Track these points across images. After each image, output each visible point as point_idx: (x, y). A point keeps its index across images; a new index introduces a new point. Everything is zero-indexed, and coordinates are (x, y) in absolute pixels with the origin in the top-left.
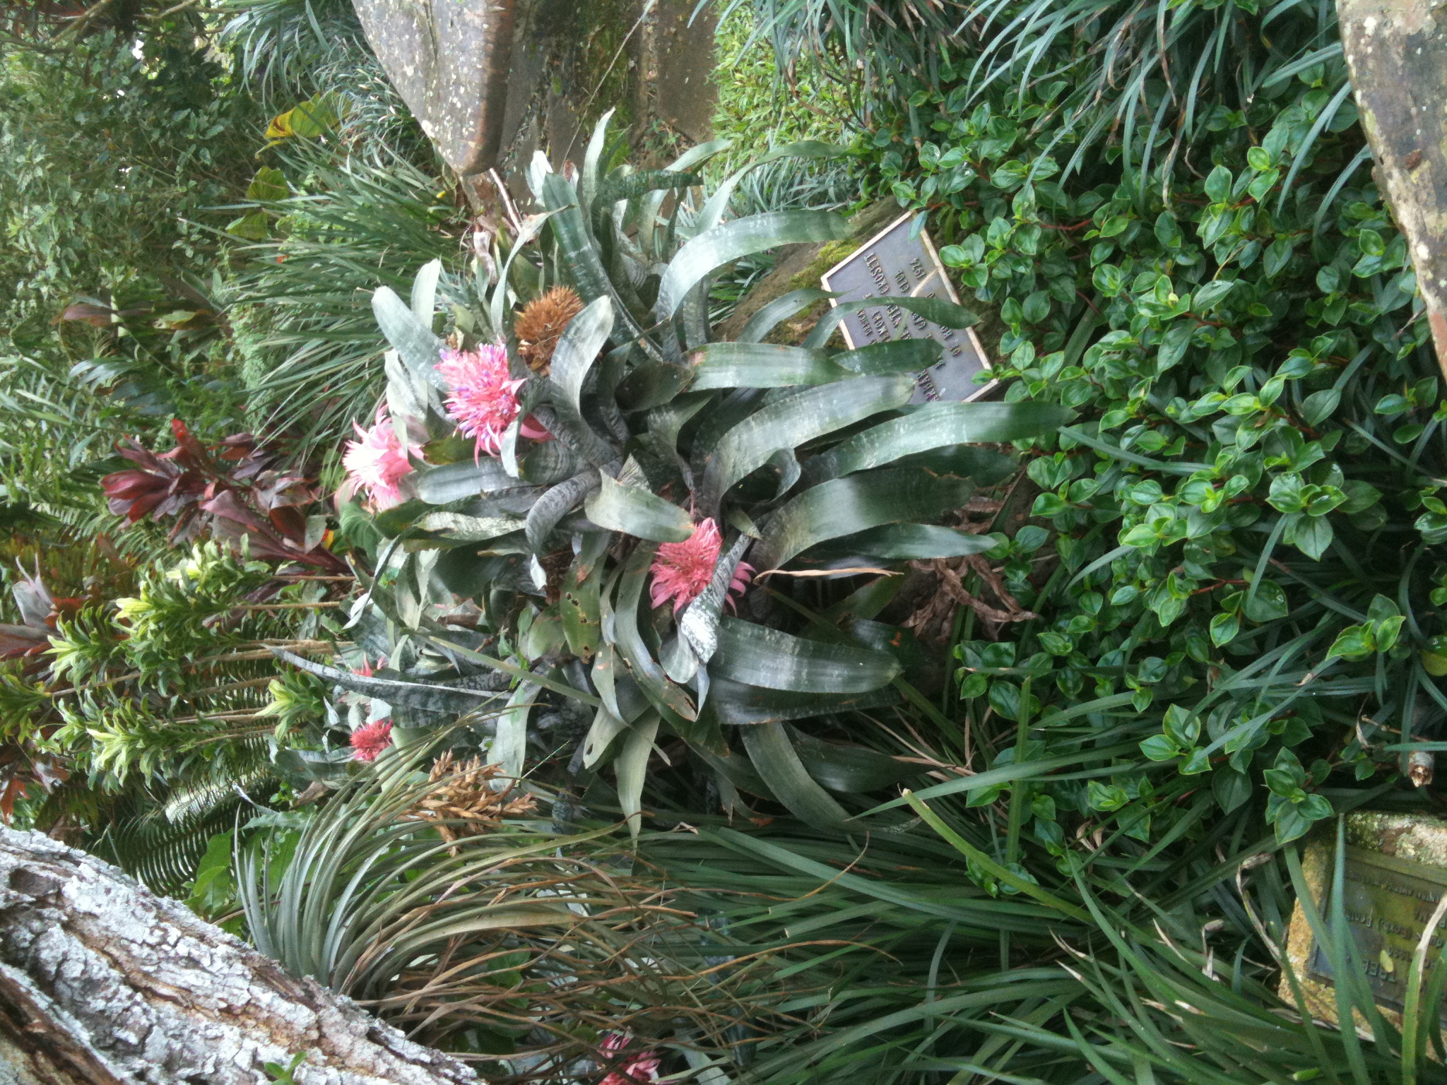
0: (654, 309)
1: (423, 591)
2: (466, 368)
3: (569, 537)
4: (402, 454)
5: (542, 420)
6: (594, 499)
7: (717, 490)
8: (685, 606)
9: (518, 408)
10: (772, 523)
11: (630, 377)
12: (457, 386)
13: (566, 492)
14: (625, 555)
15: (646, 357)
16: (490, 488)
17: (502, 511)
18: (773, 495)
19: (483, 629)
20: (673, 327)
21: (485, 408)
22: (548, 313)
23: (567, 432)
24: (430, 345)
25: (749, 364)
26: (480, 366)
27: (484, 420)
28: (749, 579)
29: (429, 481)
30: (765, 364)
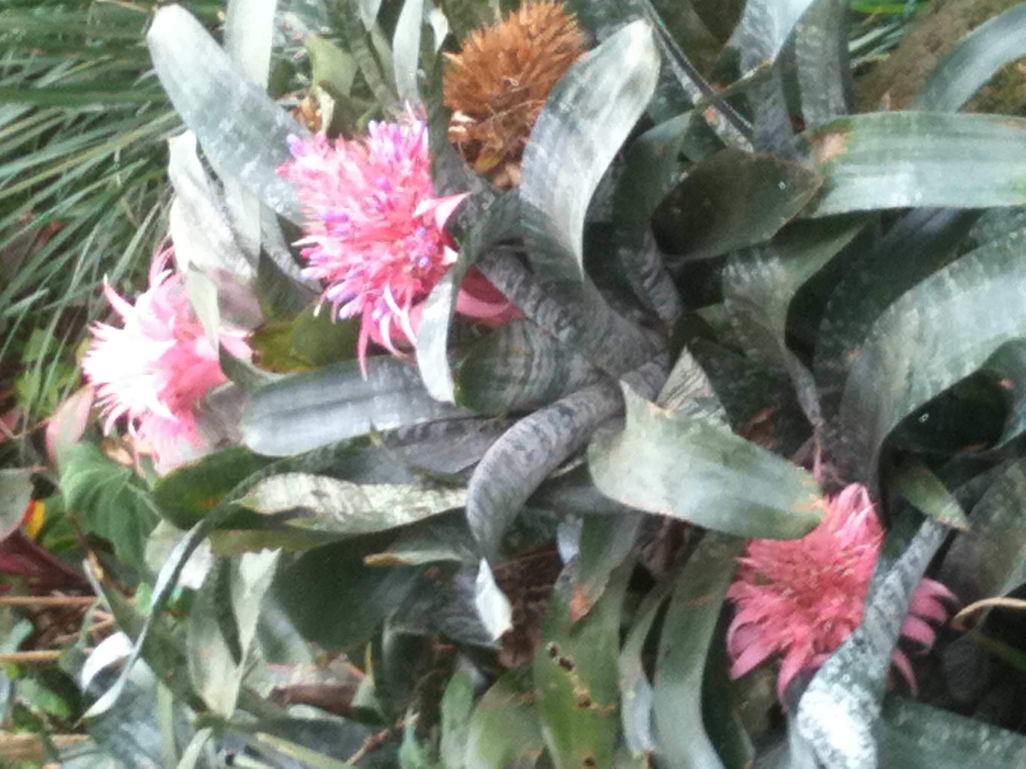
0: (734, 42)
1: (247, 635)
2: (341, 173)
3: (552, 525)
4: (206, 349)
5: (499, 279)
6: (608, 444)
7: (873, 423)
8: (807, 674)
9: (450, 256)
10: (993, 497)
11: (684, 187)
12: (322, 210)
13: (549, 430)
14: (673, 564)
15: (718, 144)
16: (390, 422)
17: (414, 470)
18: (995, 435)
19: (366, 716)
20: (777, 80)
21: (382, 255)
22: (512, 54)
23: (550, 303)
24: (266, 126)
25: (942, 157)
26: (371, 170)
27: (378, 282)
28: (941, 616)
29: (264, 407)
30: (979, 157)
